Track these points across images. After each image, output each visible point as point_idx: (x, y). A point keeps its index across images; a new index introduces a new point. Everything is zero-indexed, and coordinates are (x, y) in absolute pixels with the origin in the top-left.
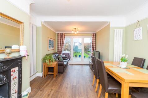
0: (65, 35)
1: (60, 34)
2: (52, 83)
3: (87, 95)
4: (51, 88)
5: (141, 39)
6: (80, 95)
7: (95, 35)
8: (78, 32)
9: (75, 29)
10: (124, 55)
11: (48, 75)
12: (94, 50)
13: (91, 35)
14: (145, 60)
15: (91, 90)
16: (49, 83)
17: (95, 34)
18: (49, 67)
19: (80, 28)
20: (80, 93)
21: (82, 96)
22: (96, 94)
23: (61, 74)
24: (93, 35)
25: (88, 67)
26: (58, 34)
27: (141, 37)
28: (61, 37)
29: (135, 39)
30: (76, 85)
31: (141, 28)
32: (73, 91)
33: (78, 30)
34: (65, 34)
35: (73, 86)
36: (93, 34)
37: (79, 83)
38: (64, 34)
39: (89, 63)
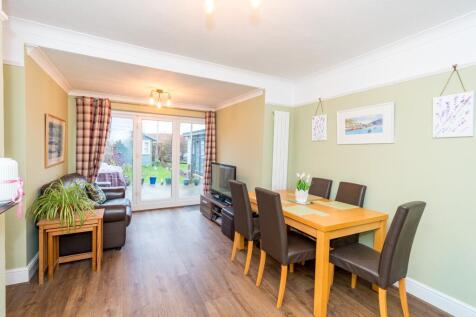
0: (110, 108)
1: (88, 101)
2: (95, 291)
3: (230, 290)
4: (106, 308)
5: (325, 139)
6: (214, 297)
7: (215, 117)
8: (169, 104)
9: (159, 91)
10: (303, 175)
11: (58, 268)
12: (211, 159)
13: (203, 115)
14: (331, 182)
15: (232, 273)
16: (84, 294)
17: (215, 113)
18: (61, 237)
19: (176, 92)
20: (212, 291)
21: (218, 297)
22: (248, 279)
23: (114, 251)
24: (210, 117)
25: (197, 213)
26: (80, 102)
27: (325, 135)
28: (94, 114)
29: (314, 138)
30: (186, 272)
31: (325, 116)
32: (187, 293)
33: (170, 98)
34: (110, 102)
35: (179, 278)
36: (210, 112)
37: (192, 265)
38: (105, 103)
39: (199, 199)
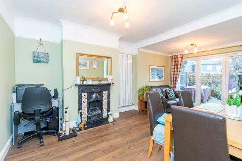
0: (182, 58)
1: (174, 57)
9: (192, 45)
26: (172, 58)
28: (175, 62)
38: (179, 56)
